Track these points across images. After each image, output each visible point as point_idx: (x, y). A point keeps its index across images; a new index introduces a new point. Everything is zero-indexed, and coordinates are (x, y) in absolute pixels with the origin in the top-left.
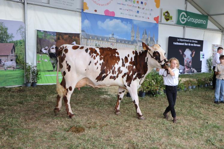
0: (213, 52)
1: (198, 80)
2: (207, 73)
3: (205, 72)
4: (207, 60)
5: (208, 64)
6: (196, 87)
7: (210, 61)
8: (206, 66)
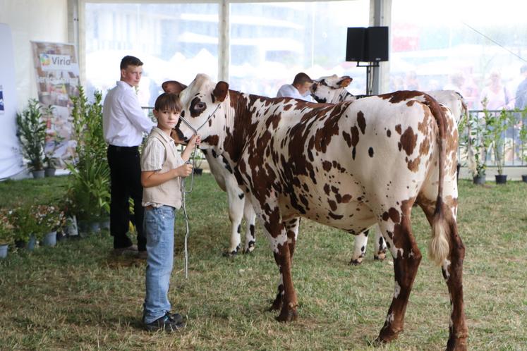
0: (42, 80)
1: (15, 214)
2: (22, 182)
3: (16, 178)
4: (18, 119)
5: (22, 138)
6: (10, 250)
7: (34, 122)
8: (17, 146)
